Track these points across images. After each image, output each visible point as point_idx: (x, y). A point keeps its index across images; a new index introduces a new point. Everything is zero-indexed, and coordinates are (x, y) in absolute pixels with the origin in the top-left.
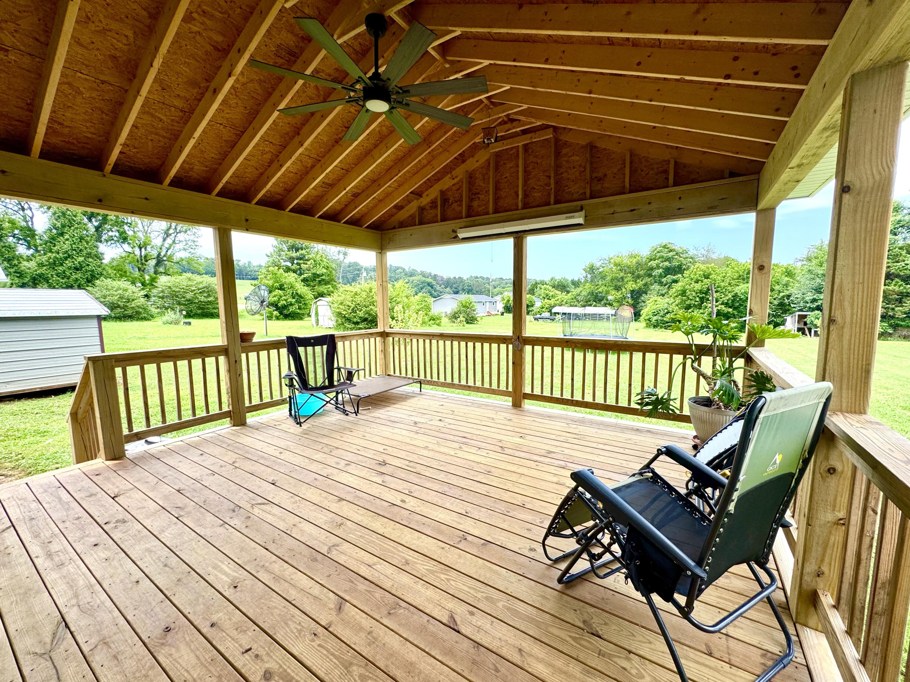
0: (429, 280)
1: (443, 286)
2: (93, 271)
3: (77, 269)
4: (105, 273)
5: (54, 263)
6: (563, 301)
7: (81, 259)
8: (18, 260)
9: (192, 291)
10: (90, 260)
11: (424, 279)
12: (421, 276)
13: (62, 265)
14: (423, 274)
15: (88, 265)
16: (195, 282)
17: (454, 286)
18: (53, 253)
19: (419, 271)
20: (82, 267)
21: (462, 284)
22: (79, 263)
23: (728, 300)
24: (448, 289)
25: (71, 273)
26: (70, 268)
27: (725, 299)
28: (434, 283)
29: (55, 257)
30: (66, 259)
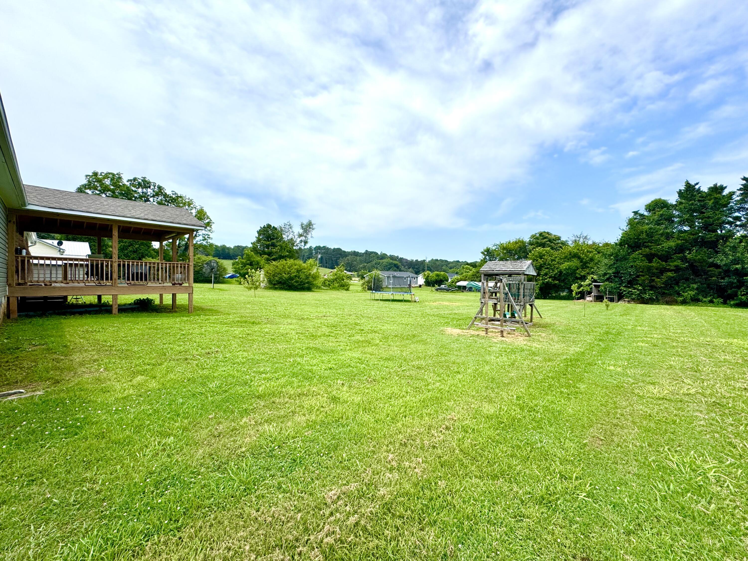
0: (396, 262)
1: (406, 267)
2: (142, 253)
3: (134, 252)
4: (149, 254)
5: (123, 249)
6: (466, 277)
7: (137, 246)
8: (106, 247)
9: (199, 266)
10: (142, 247)
11: (391, 261)
12: (389, 259)
13: (127, 249)
14: (392, 257)
15: (141, 250)
16: (201, 260)
17: (416, 267)
18: (123, 243)
19: (388, 255)
20: (137, 251)
21: (422, 266)
22: (136, 248)
23: (555, 275)
24: (410, 269)
25: (131, 254)
26: (131, 251)
27: (553, 274)
28: (399, 264)
29: (124, 245)
30: (129, 246)
